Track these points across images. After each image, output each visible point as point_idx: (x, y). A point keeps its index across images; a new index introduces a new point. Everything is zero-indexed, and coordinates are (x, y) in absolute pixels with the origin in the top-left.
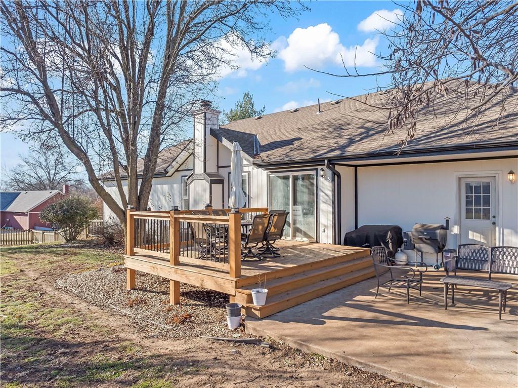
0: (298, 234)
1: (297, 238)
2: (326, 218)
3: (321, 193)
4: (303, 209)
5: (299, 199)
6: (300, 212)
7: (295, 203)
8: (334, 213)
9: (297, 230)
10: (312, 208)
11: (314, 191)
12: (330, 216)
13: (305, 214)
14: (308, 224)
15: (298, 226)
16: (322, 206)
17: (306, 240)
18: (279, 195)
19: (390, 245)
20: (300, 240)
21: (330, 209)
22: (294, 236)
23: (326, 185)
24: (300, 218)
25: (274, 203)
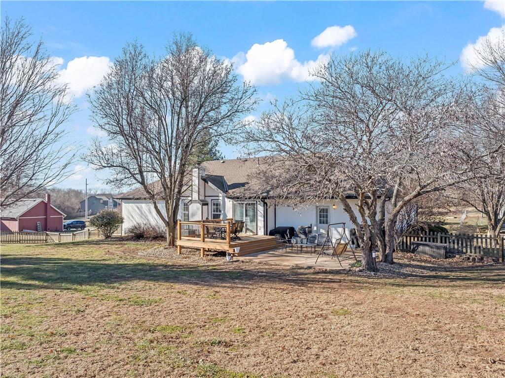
0: (248, 231)
1: (247, 233)
2: (261, 223)
3: (258, 212)
4: (250, 219)
5: (248, 214)
6: (249, 221)
7: (246, 215)
8: (264, 221)
9: (247, 229)
10: (254, 219)
11: (255, 211)
12: (263, 223)
13: (251, 221)
14: (253, 226)
15: (248, 227)
16: (259, 218)
17: (251, 234)
18: (238, 212)
19: (289, 236)
20: (249, 234)
21: (263, 219)
22: (246, 232)
23: (261, 208)
24: (249, 223)
25: (236, 216)
